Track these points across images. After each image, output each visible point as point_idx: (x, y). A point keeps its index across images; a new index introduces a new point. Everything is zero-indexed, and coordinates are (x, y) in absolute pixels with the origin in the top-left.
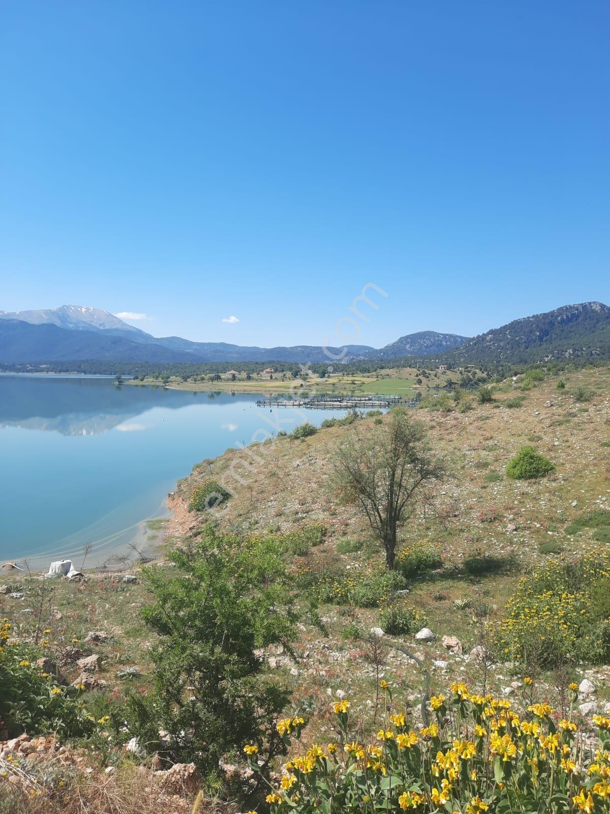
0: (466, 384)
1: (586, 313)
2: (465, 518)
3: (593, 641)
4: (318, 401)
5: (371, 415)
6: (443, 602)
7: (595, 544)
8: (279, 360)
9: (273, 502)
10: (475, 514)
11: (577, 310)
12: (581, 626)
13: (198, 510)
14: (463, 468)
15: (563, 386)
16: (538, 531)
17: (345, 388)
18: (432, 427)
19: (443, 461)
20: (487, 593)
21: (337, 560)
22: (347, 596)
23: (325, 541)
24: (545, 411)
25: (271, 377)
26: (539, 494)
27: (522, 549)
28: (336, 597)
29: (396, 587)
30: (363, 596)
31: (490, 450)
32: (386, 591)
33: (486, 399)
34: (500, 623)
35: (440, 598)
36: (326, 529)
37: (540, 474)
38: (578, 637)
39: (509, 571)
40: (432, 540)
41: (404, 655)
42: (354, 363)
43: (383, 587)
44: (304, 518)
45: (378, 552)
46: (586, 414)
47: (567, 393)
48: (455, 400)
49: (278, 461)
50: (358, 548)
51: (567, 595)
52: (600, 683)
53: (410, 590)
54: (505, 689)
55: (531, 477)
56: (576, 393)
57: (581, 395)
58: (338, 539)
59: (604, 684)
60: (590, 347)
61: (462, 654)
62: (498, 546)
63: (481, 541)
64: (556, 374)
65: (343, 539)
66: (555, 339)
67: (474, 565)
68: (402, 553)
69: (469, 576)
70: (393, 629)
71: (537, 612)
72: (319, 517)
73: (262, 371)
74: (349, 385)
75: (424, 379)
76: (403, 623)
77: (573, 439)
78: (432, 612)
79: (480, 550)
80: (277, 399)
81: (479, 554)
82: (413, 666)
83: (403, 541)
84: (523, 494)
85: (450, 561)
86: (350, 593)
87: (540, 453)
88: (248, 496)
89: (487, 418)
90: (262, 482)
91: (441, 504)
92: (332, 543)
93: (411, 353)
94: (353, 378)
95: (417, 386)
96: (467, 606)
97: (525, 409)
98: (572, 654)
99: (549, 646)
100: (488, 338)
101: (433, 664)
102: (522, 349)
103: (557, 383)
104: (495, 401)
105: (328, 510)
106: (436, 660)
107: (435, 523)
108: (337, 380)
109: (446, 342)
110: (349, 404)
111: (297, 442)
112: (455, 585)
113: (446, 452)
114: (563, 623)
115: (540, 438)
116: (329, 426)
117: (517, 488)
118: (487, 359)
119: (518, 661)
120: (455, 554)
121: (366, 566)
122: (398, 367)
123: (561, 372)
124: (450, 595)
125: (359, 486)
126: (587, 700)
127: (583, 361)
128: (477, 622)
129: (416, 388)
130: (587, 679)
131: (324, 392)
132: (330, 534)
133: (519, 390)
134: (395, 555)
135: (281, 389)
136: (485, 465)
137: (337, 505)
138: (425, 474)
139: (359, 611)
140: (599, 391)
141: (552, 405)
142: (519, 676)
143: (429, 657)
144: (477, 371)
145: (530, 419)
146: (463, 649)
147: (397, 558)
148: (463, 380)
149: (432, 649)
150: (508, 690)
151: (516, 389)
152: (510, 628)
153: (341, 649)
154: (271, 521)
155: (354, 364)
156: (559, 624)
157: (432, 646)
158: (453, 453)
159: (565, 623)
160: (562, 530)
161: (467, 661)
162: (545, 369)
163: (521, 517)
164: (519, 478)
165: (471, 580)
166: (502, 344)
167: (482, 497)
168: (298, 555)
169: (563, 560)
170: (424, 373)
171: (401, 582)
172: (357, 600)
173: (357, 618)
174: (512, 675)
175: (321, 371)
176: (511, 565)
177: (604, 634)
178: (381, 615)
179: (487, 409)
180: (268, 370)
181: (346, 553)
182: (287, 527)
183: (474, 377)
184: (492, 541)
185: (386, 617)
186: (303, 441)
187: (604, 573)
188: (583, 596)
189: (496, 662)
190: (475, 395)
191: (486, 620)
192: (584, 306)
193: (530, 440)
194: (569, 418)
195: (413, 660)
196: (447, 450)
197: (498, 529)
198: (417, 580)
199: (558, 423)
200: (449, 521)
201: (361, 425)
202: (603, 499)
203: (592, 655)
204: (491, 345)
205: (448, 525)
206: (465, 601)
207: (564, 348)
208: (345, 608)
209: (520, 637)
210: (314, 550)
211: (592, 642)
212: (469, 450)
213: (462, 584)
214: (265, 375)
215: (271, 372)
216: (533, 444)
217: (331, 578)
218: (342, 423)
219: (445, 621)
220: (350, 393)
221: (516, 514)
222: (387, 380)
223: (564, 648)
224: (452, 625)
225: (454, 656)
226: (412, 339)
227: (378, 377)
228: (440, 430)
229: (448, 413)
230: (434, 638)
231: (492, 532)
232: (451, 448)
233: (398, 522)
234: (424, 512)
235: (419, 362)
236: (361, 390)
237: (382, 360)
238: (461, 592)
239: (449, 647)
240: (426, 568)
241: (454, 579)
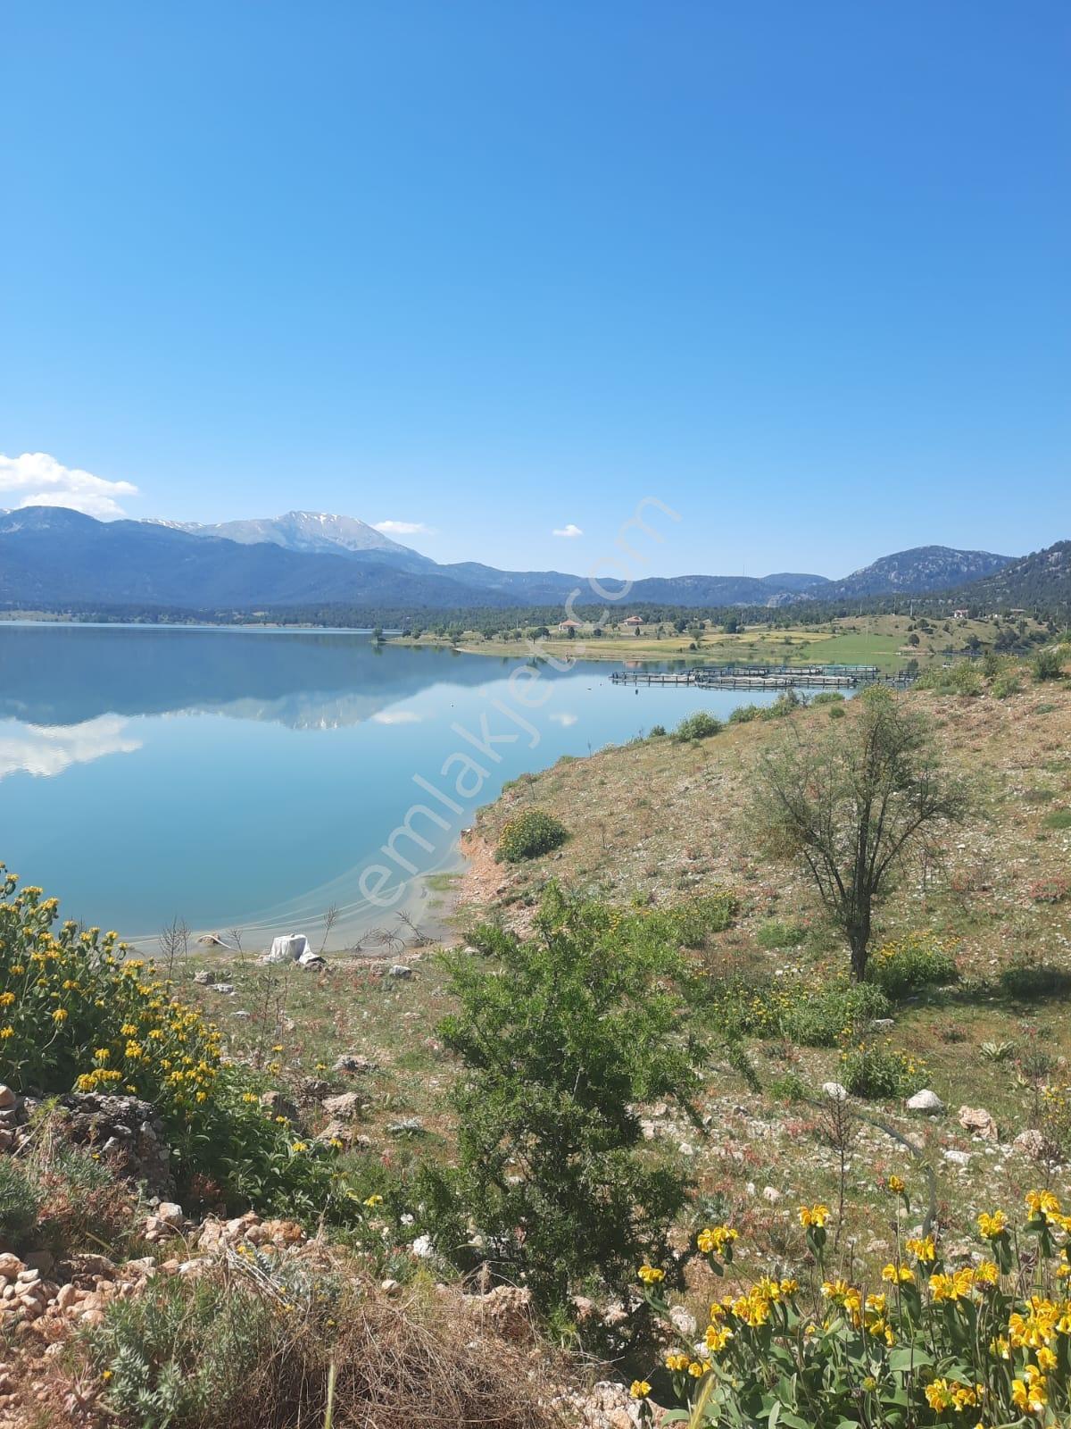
0: (1007, 643)
2: (1004, 894)
4: (722, 675)
5: (823, 700)
6: (960, 1044)
8: (652, 601)
9: (642, 852)
10: (1024, 888)
13: (512, 860)
14: (1001, 800)
17: (772, 652)
18: (942, 725)
20: (1045, 1034)
21: (758, 959)
22: (777, 1024)
23: (735, 924)
25: (638, 632)
28: (757, 1024)
29: (870, 1012)
30: (807, 1026)
31: (1056, 770)
32: (852, 1019)
33: (1049, 673)
35: (955, 1038)
36: (737, 904)
40: (939, 932)
41: (887, 1136)
42: (791, 606)
43: (845, 1011)
44: (697, 882)
45: (834, 948)
48: (987, 675)
49: (651, 779)
50: (796, 938)
53: (896, 1020)
58: (760, 922)
61: (998, 1142)
63: (1034, 938)
65: (769, 923)
67: (1020, 981)
68: (880, 953)
69: (1010, 1001)
70: (865, 1087)
72: (725, 880)
73: (622, 620)
74: (779, 647)
75: (923, 636)
76: (883, 1078)
78: (938, 1061)
79: (1033, 953)
80: (648, 670)
81: (1032, 961)
82: (904, 1156)
83: (883, 931)
85: (973, 970)
86: (783, 1018)
88: (599, 838)
89: (1051, 709)
90: (621, 816)
91: (957, 867)
92: (749, 928)
93: (898, 586)
94: (788, 634)
95: (911, 648)
96: (1005, 1055)
100: (1052, 559)
101: (942, 1156)
104: (1067, 676)
105: (741, 870)
106: (948, 1150)
107: (944, 902)
108: (759, 637)
109: (968, 567)
110: (780, 681)
111: (685, 747)
112: (983, 1016)
113: (969, 771)
116: (742, 720)
118: (1048, 599)
120: (982, 958)
121: (812, 973)
122: (873, 613)
124: (974, 1034)
125: (803, 828)
128: (1027, 1086)
129: (907, 653)
131: (734, 660)
132: (744, 912)
134: (867, 955)
135: (654, 653)
136: (1046, 796)
137: (759, 861)
138: (930, 811)
139: (799, 1052)
143: (933, 1142)
144: (1029, 620)
146: (999, 1132)
147: (870, 960)
148: (1001, 636)
149: (939, 1129)
153: (768, 1116)
154: (639, 885)
155: (789, 609)
157: (938, 1124)
158: (980, 773)
161: (1007, 1156)
165: (1015, 1008)
167: (1037, 856)
168: (687, 946)
170: (924, 624)
171: (879, 1005)
172: (797, 1032)
173: (797, 1064)
175: (729, 620)
178: (842, 1061)
179: (1046, 693)
180: (632, 619)
181: (774, 947)
182: (667, 897)
183: (1022, 632)
184: (1056, 938)
185: (850, 1066)
186: (696, 746)
190: (1027, 665)
191: (1045, 1084)
195: (903, 1146)
196: (969, 766)
198: (909, 1003)
200: (972, 899)
201: (804, 718)
204: (1057, 571)
205: (971, 905)
206: (1003, 1045)
208: (775, 1044)
210: (716, 938)
212: (1013, 768)
213: (997, 1015)
214: (626, 628)
215: (638, 623)
217: (748, 989)
218: (767, 716)
219: (964, 1080)
220: (781, 661)
222: (852, 637)
224: (977, 1089)
225: (982, 1144)
226: (902, 561)
227: (834, 632)
228: (956, 730)
229: (974, 699)
230: (943, 1109)
231: (1057, 922)
232: (977, 764)
233: (873, 897)
234: (924, 880)
235: (914, 604)
236: (801, 655)
237: (841, 600)
238: (994, 1029)
239: (972, 1128)
240: (927, 981)
241: (979, 1004)
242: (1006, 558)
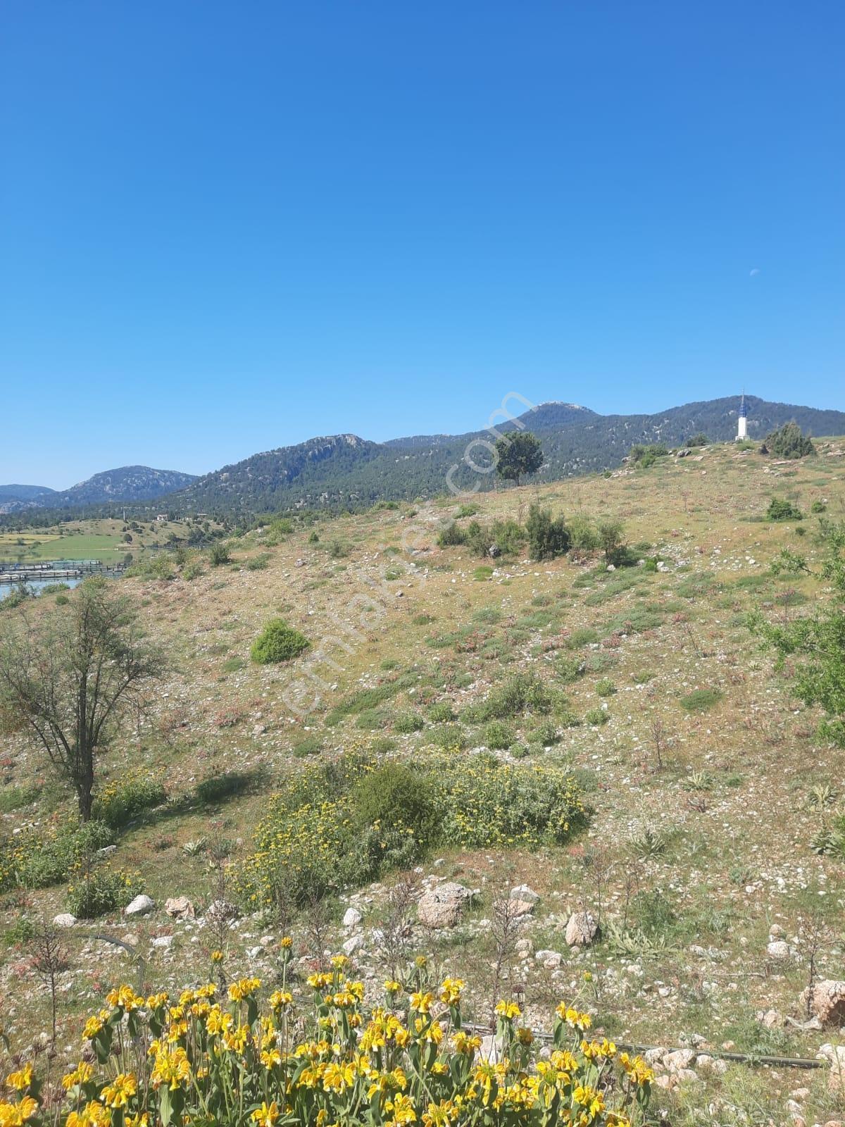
0: (197, 540)
1: (341, 448)
2: (197, 726)
3: (358, 857)
5: (50, 591)
6: (167, 850)
7: (359, 734)
10: (211, 719)
11: (330, 443)
12: (344, 841)
14: (193, 656)
15: (316, 539)
16: (293, 729)
17: (7, 552)
18: (147, 603)
19: (160, 650)
20: (228, 825)
22: (13, 877)
24: (298, 571)
26: (293, 679)
27: (274, 755)
29: (97, 844)
30: (41, 872)
31: (229, 629)
32: (80, 854)
33: (221, 560)
34: (244, 861)
35: (164, 846)
37: (293, 654)
38: (341, 856)
39: (258, 787)
40: (151, 766)
41: (107, 944)
42: (21, 512)
43: (75, 849)
45: (67, 797)
46: (344, 573)
47: (321, 547)
48: (179, 563)
50: (31, 799)
51: (327, 805)
52: (367, 907)
53: (118, 845)
54: (251, 951)
55: (282, 659)
56: (331, 548)
57: (337, 550)
59: (371, 908)
60: (347, 490)
61: (195, 918)
62: (243, 756)
63: (219, 755)
64: (311, 524)
65: (6, 789)
66: (307, 480)
67: (210, 789)
68: (104, 793)
69: (203, 806)
70: (89, 910)
71: (292, 836)
74: (13, 547)
75: (135, 535)
76: (105, 896)
77: (330, 605)
78: (151, 868)
79: (218, 766)
81: (217, 773)
82: (121, 958)
83: (107, 774)
84: (273, 682)
85: (177, 789)
86: (19, 871)
87: (292, 626)
91: (163, 712)
93: (113, 497)
94: (20, 536)
95: (126, 545)
96: (201, 848)
97: (271, 570)
98: (336, 878)
99: (306, 876)
100: (223, 477)
101: (151, 945)
102: (267, 492)
103: (309, 536)
104: (233, 561)
106: (156, 938)
107: (155, 740)
109: (165, 482)
110: (15, 576)
112: (184, 823)
113: (168, 636)
114: (323, 843)
115: (291, 608)
117: (265, 675)
118: (223, 506)
119: (268, 908)
120: (184, 778)
121: (45, 824)
122: (94, 517)
123: (316, 522)
124: (178, 839)
125: (29, 702)
126: (353, 934)
127: (340, 508)
128: (216, 868)
129: (123, 549)
130: (353, 906)
133: (264, 546)
134: (92, 798)
136: (224, 649)
138: (136, 672)
139: (33, 896)
140: (357, 544)
141: (304, 564)
142: (271, 927)
143: (145, 936)
144: (211, 522)
145: (279, 583)
146: (195, 910)
147: (96, 801)
148: (192, 534)
149: (150, 924)
150: (255, 950)
151: (260, 544)
152: (257, 865)
155: (20, 515)
156: (318, 845)
157: (151, 919)
158: (177, 637)
159: (325, 842)
160: (321, 723)
161: (201, 927)
162: (297, 518)
163: (271, 713)
164: (267, 662)
165: (207, 811)
166: (241, 485)
167: (219, 694)
169: (321, 761)
170: (135, 527)
171: (103, 836)
172: (31, 880)
173: (31, 908)
174: (262, 928)
176: (260, 779)
177: (370, 844)
178: (69, 893)
179: (222, 574)
181: (11, 809)
183: (207, 530)
184: (234, 751)
185: (77, 894)
187: (368, 768)
188: (346, 804)
189: (241, 917)
190: (207, 554)
191: (227, 862)
192: (338, 440)
193: (278, 610)
194: (325, 579)
195: (121, 948)
196: (169, 633)
197: (243, 733)
198: (129, 828)
199: (312, 587)
201: (33, 607)
202: (367, 676)
203: (358, 875)
204: (227, 487)
205: (174, 740)
206: (199, 842)
207: (318, 491)
208: (11, 896)
209: (270, 876)
211: (357, 859)
212: (200, 631)
213: (195, 819)
216: (282, 616)
219: (170, 878)
220: (16, 560)
221: (265, 710)
222: (77, 537)
223: (324, 875)
224: (181, 881)
225: (183, 925)
226: (115, 476)
227: (62, 534)
228: (158, 607)
229: (169, 582)
230: (154, 906)
231: (234, 740)
232: (174, 631)
233: (95, 749)
234: (138, 727)
235: (126, 511)
236: (34, 553)
237: (67, 508)
238: (193, 831)
239: (176, 914)
240: (143, 807)
241: (182, 814)
242: (193, 477)
